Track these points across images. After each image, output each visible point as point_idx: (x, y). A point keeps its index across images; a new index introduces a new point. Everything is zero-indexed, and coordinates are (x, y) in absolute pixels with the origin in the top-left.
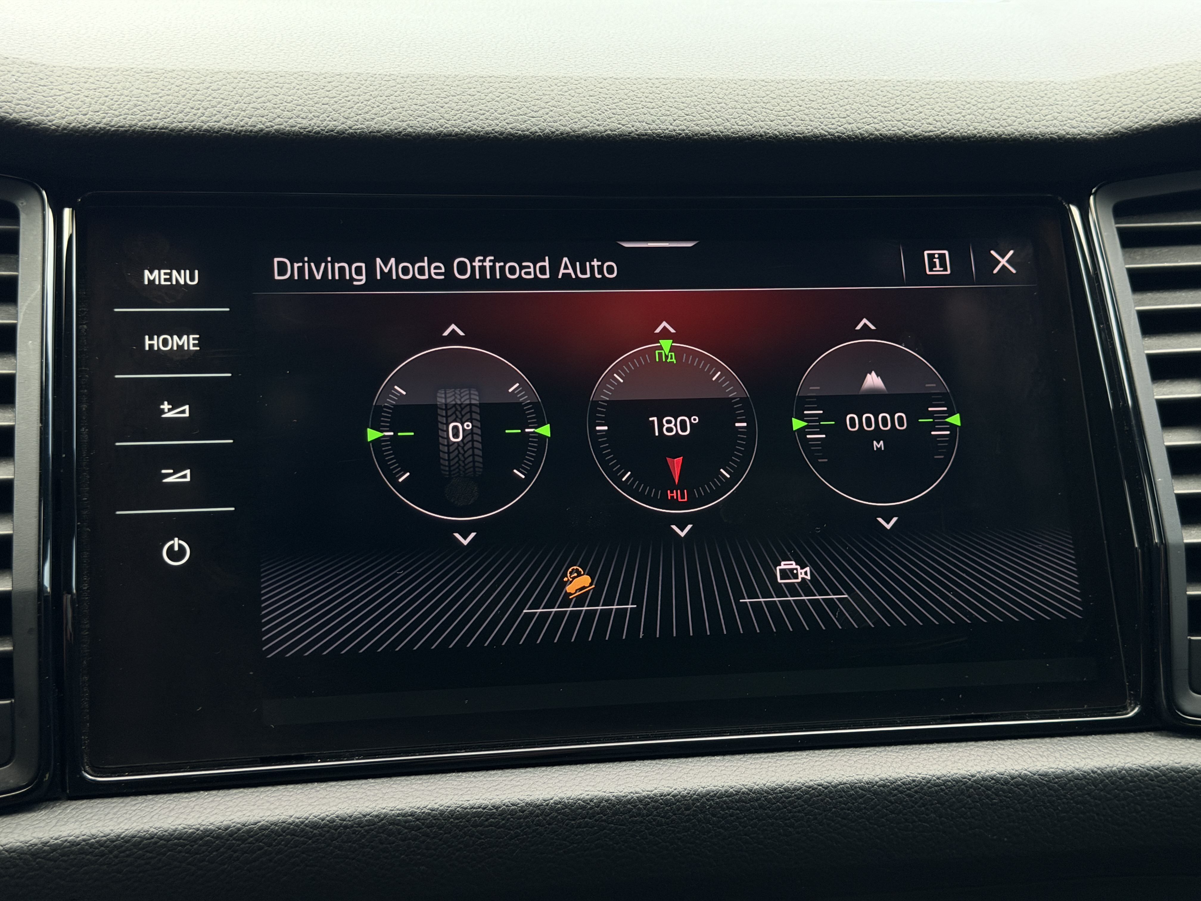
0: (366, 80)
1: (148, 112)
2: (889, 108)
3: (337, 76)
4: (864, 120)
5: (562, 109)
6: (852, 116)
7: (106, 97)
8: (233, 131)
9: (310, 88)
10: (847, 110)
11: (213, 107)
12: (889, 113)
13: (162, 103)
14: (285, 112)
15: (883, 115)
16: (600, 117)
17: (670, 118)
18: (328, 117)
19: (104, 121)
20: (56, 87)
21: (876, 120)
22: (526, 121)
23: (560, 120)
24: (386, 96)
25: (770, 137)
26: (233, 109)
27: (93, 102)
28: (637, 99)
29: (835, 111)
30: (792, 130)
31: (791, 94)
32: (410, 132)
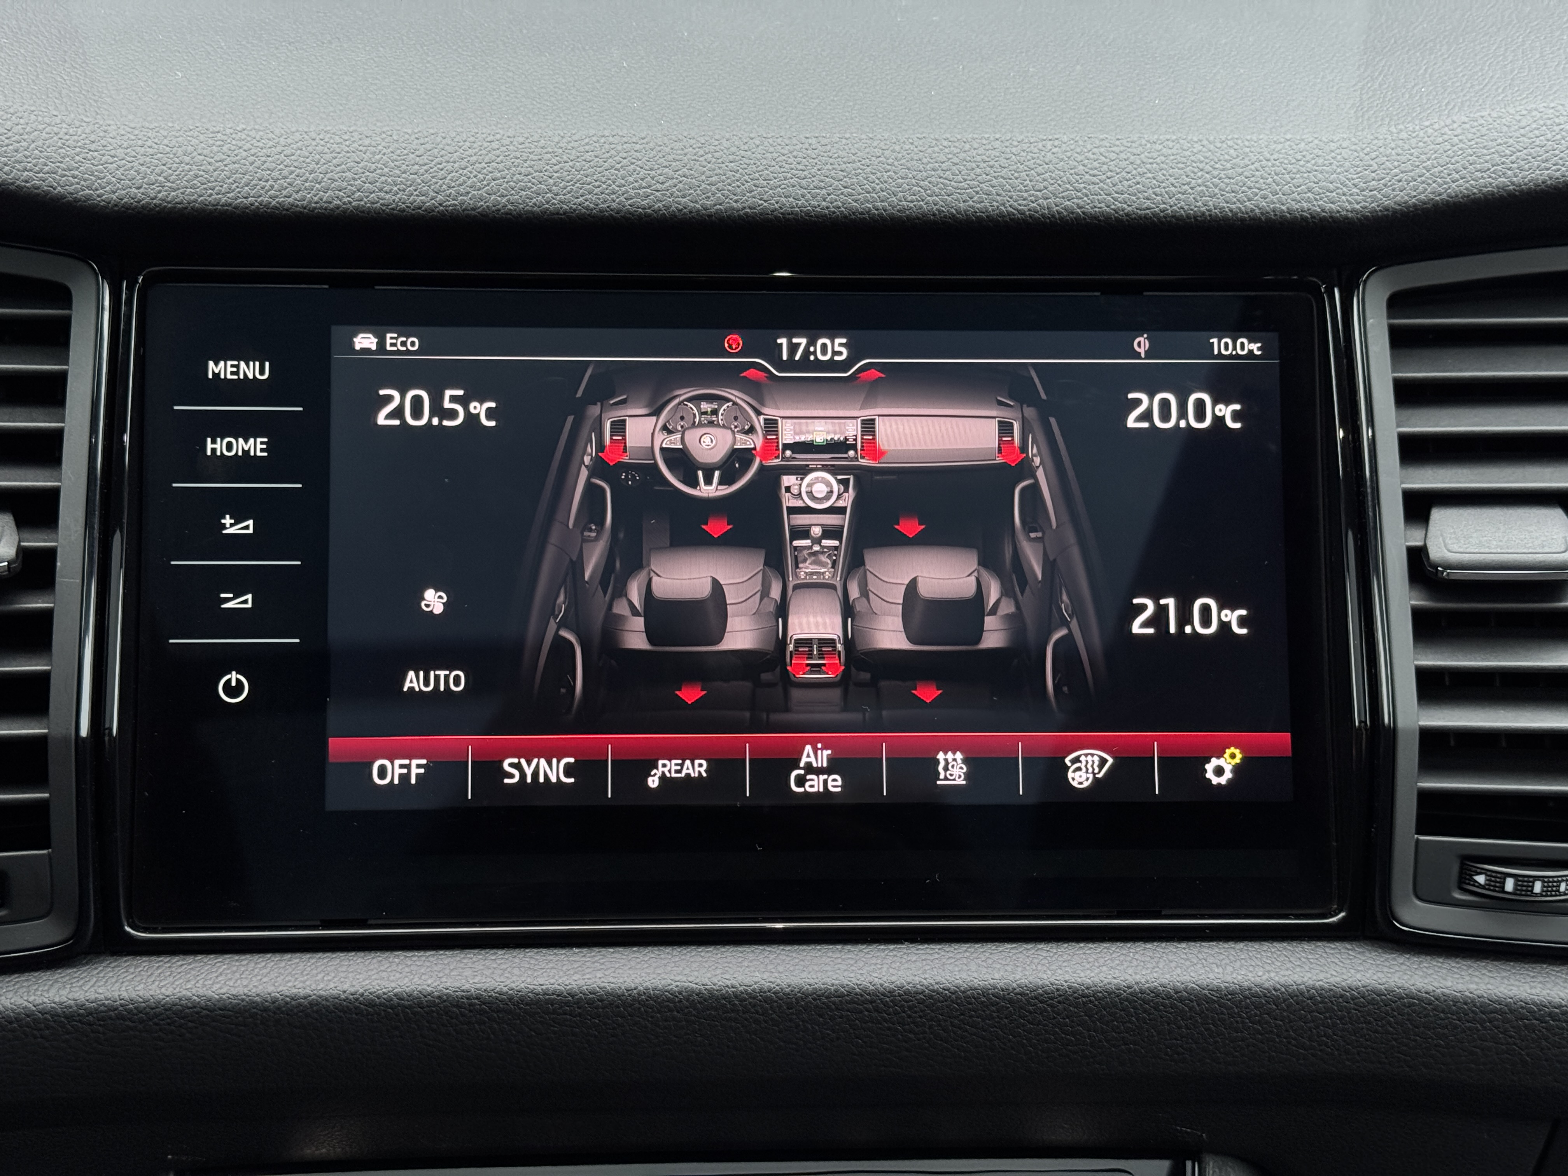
0: (465, 141)
1: (210, 185)
2: (1100, 177)
3: (432, 136)
4: (1064, 194)
5: (694, 180)
6: (1050, 188)
7: (164, 165)
8: (305, 208)
9: (399, 151)
10: (1044, 180)
11: (285, 178)
12: (1097, 183)
13: (227, 173)
14: (367, 185)
15: (1089, 186)
16: (738, 191)
17: (824, 192)
18: (415, 190)
19: (160, 195)
20: (108, 152)
21: (1079, 194)
22: (648, 196)
23: (690, 195)
24: (486, 163)
25: (945, 216)
26: (306, 181)
27: (149, 172)
28: (787, 166)
29: (1031, 181)
30: (973, 207)
31: (979, 158)
32: (510, 210)
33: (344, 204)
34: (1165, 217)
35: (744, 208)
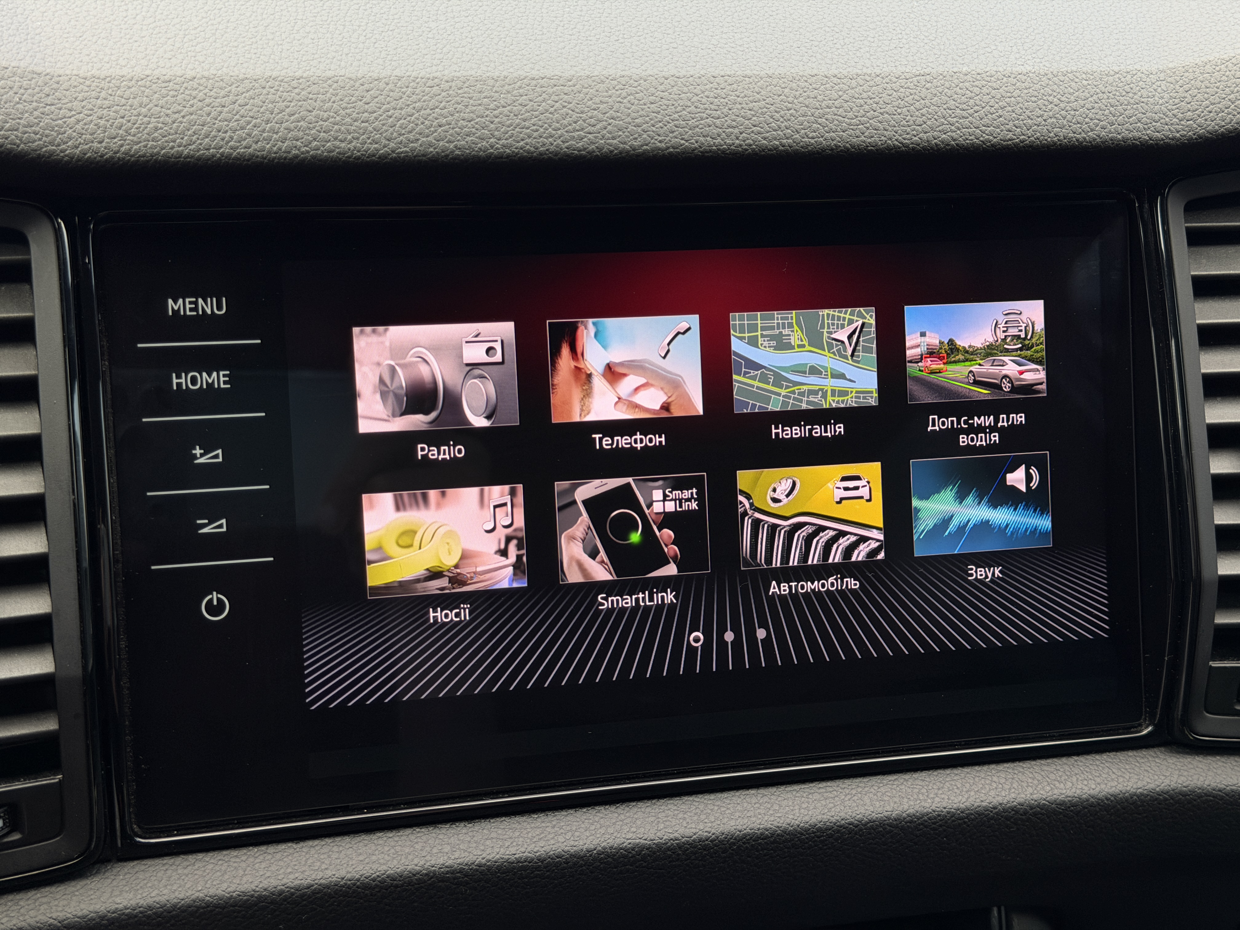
0: (407, 87)
1: (170, 137)
2: (968, 111)
3: (376, 82)
4: (940, 128)
5: (621, 122)
6: (929, 123)
7: (123, 118)
8: (265, 158)
9: (347, 99)
10: (923, 115)
11: (242, 128)
12: (967, 118)
13: (185, 125)
14: (322, 134)
15: (961, 121)
16: (661, 131)
17: (736, 131)
18: (369, 138)
19: (123, 149)
20: (65, 106)
21: (953, 128)
22: (582, 139)
23: (619, 136)
24: (431, 110)
25: (841, 151)
26: (264, 131)
27: (108, 126)
28: (702, 106)
29: (911, 116)
30: (864, 142)
31: (865, 95)
32: (458, 155)
33: (302, 154)
34: (1024, 147)
35: (668, 148)
